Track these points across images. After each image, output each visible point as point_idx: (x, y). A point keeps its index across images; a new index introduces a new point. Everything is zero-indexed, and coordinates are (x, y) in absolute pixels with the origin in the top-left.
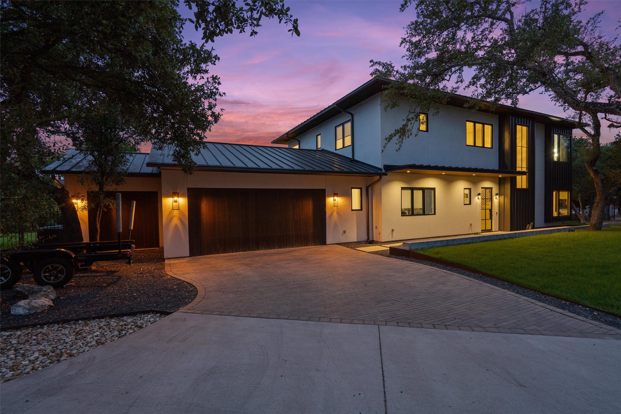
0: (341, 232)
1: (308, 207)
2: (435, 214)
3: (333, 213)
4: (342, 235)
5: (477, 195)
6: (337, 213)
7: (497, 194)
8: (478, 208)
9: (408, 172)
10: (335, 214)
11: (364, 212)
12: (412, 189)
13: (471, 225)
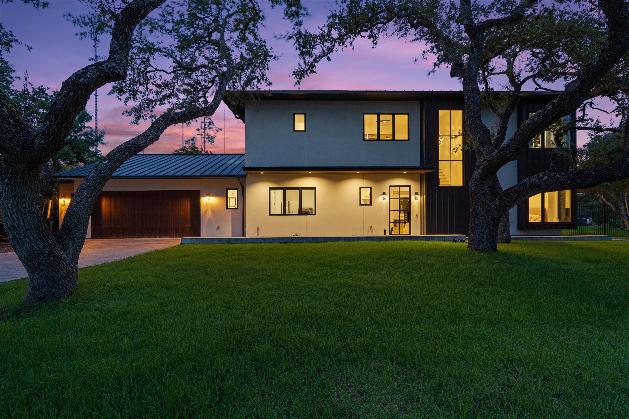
0: (215, 227)
1: (187, 206)
2: (315, 214)
3: (207, 210)
4: (216, 230)
5: (381, 195)
6: (212, 211)
7: (416, 193)
8: (384, 208)
9: (262, 173)
10: (209, 211)
11: (240, 211)
12: (285, 190)
13: (371, 227)
